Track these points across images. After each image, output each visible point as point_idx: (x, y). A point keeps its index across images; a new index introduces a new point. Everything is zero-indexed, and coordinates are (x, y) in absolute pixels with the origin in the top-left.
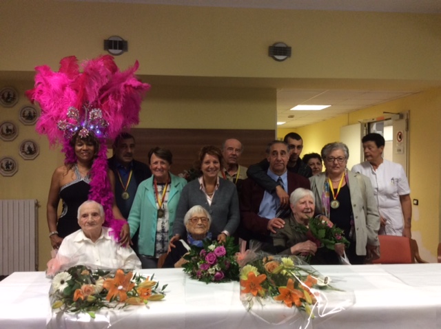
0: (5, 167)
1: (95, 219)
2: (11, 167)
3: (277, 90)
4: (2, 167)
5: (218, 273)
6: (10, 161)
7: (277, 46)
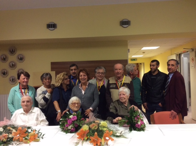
0: (12, 80)
1: (28, 104)
2: (14, 80)
3: (128, 41)
4: (11, 81)
5: (72, 129)
6: (14, 78)
7: (124, 21)
